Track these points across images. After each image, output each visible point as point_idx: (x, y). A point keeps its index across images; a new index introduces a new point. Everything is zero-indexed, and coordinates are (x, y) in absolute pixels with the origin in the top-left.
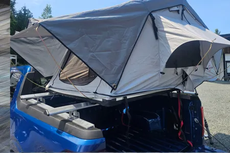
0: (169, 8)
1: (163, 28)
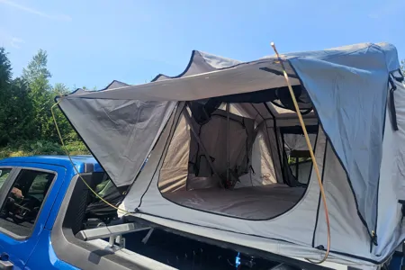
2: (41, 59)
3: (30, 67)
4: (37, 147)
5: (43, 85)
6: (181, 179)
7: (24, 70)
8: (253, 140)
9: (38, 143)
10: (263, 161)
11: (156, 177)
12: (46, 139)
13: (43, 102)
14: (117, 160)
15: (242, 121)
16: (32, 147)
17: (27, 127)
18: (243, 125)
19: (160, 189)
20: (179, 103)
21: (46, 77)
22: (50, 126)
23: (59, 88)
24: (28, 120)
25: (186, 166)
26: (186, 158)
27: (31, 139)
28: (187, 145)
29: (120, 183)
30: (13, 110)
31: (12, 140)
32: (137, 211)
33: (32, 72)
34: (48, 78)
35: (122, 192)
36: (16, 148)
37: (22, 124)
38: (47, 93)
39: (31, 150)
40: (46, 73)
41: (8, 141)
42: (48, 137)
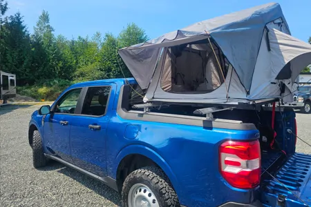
0: (273, 21)
1: (277, 39)
2: (45, 18)
3: (38, 25)
4: (54, 83)
5: (50, 38)
6: (169, 86)
7: (35, 28)
8: (206, 63)
9: (55, 81)
10: (213, 76)
11: (159, 83)
12: (59, 77)
13: (53, 51)
14: (141, 77)
15: (199, 53)
16: (52, 84)
17: (45, 70)
18: (200, 55)
19: (163, 89)
20: (165, 48)
21: (50, 31)
22: (61, 68)
23: (61, 38)
24: (45, 65)
25: (170, 80)
26: (170, 75)
27: (50, 78)
28: (170, 68)
29: (143, 87)
30: (34, 59)
31: (37, 80)
32: (153, 98)
33: (40, 29)
34: (52, 32)
35: (144, 92)
36: (41, 86)
37: (42, 68)
38: (55, 43)
39: (51, 86)
40: (50, 29)
41: (34, 81)
42: (60, 76)
